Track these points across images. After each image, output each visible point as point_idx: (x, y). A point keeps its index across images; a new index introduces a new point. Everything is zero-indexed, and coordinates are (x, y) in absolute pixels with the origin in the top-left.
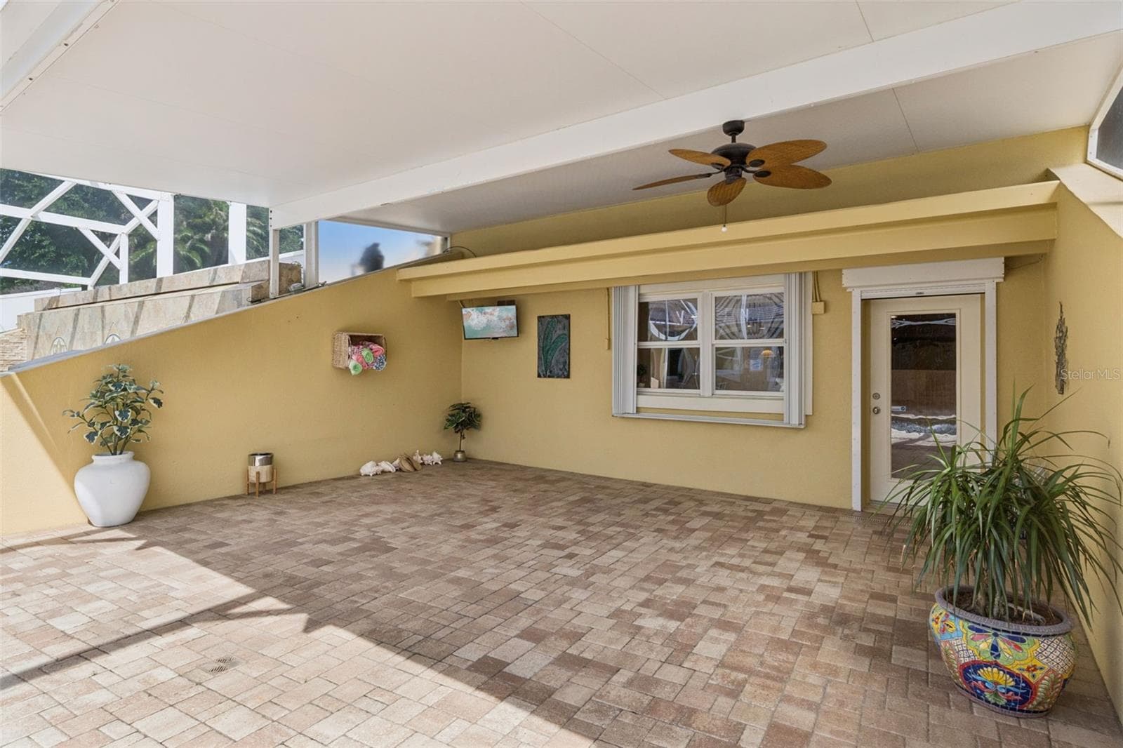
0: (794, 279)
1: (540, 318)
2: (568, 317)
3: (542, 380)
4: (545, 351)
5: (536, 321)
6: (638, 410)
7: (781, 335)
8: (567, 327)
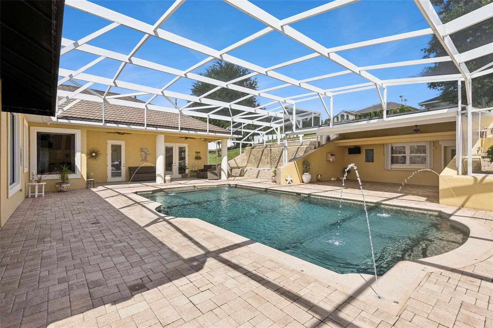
0: (428, 143)
1: (366, 150)
2: (373, 150)
3: (366, 163)
4: (367, 157)
5: (365, 151)
6: (391, 168)
7: (425, 153)
8: (373, 152)
